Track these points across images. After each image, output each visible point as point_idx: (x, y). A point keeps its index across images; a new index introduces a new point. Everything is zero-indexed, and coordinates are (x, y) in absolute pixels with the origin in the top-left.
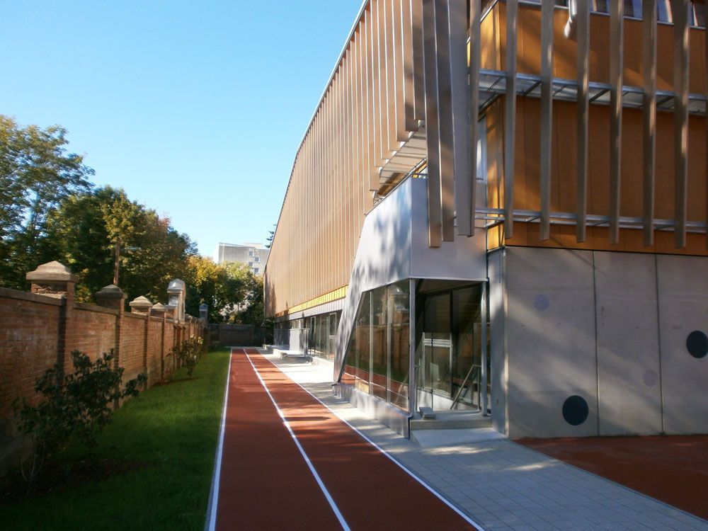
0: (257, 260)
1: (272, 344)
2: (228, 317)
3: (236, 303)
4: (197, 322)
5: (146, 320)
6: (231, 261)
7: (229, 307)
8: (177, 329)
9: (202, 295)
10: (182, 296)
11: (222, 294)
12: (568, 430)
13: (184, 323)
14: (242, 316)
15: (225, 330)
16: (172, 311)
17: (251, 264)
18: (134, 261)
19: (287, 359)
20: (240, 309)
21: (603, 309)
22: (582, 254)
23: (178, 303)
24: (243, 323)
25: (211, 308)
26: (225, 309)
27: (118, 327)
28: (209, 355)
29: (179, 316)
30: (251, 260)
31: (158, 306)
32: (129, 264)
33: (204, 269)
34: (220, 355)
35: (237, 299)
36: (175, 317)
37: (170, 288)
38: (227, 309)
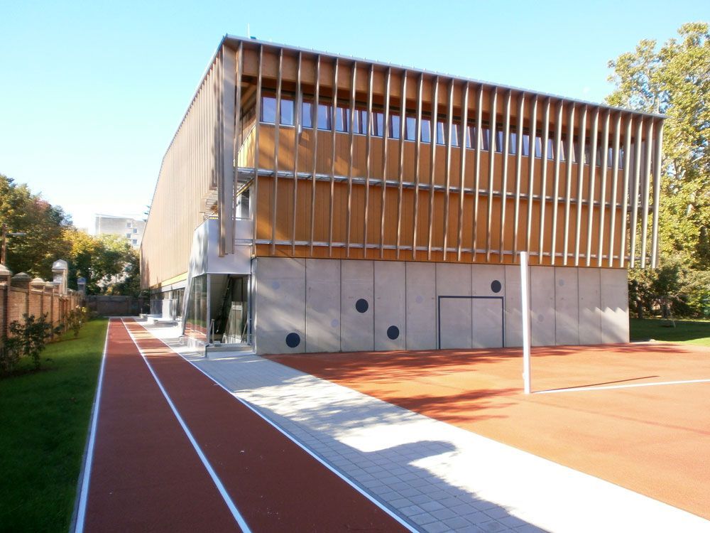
0: (135, 231)
1: (149, 313)
2: (105, 288)
3: (114, 275)
4: (77, 295)
5: (42, 295)
6: (107, 233)
7: (106, 278)
8: (62, 301)
9: (79, 267)
10: (65, 273)
11: (99, 266)
12: (288, 350)
13: (66, 296)
14: (120, 287)
15: (103, 301)
16: (57, 286)
17: (129, 236)
18: (15, 240)
19: (158, 324)
20: (118, 281)
21: (310, 288)
22: (300, 260)
23: (62, 280)
24: (122, 294)
25: (88, 280)
26: (102, 281)
27: (28, 301)
28: (89, 323)
29: (64, 291)
30: (130, 231)
31: (48, 284)
32: (11, 245)
33: (80, 242)
34: (99, 323)
35: (115, 270)
36: (60, 291)
37: (53, 267)
38: (104, 280)
